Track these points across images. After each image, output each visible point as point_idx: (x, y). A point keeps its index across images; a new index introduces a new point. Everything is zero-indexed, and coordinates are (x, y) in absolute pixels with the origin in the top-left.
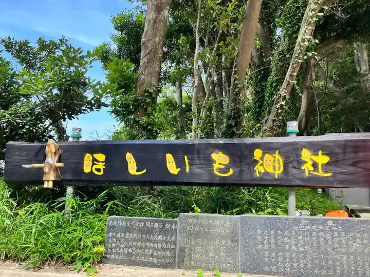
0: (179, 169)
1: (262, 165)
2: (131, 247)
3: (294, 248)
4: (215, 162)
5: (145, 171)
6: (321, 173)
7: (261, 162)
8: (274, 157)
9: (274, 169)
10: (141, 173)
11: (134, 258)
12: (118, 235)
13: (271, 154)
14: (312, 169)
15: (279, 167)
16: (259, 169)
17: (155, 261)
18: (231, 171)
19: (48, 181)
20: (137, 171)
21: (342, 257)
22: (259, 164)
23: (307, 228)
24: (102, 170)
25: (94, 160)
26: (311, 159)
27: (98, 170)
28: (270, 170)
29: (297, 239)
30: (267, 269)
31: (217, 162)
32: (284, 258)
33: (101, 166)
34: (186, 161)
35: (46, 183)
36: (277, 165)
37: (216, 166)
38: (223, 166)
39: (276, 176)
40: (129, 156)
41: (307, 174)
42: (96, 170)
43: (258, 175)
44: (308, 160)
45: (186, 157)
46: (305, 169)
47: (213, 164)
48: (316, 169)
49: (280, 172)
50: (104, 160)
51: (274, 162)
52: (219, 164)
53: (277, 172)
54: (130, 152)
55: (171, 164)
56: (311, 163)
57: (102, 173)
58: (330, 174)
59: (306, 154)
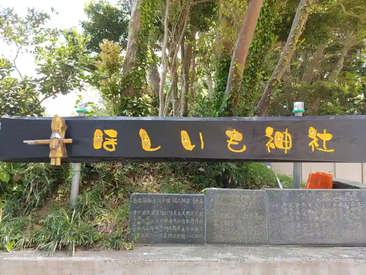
0: (194, 146)
1: (273, 142)
4: (229, 139)
5: (159, 147)
6: (325, 150)
7: (272, 139)
8: (284, 135)
9: (284, 146)
10: (155, 149)
12: (143, 213)
13: (282, 132)
14: (317, 145)
15: (288, 146)
16: (270, 145)
17: (184, 237)
18: (245, 148)
19: (55, 158)
20: (151, 148)
22: (271, 141)
24: (114, 146)
25: (105, 136)
26: (317, 137)
27: (110, 147)
28: (280, 146)
31: (231, 140)
33: (113, 142)
34: (201, 138)
35: (53, 160)
36: (286, 142)
37: (230, 142)
38: (237, 143)
39: (286, 152)
40: (143, 133)
41: (313, 150)
42: (108, 146)
43: (269, 151)
44: (314, 137)
45: (201, 134)
46: (311, 146)
47: (228, 141)
48: (321, 146)
49: (289, 148)
50: (116, 136)
51: (284, 139)
52: (233, 141)
53: (287, 148)
54: (143, 129)
55: (186, 140)
56: (316, 140)
57: (114, 149)
58: (333, 150)
59: (312, 132)
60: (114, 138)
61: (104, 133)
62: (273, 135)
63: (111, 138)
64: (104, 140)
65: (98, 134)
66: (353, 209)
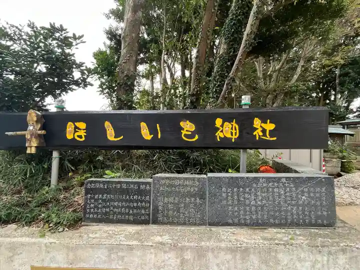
0: (152, 136)
1: (222, 131)
2: (109, 207)
3: (253, 203)
4: (183, 129)
5: (122, 137)
6: (268, 138)
7: (221, 129)
8: (232, 125)
9: (232, 135)
10: (119, 139)
11: (111, 217)
12: (96, 197)
13: (230, 122)
14: (261, 134)
15: (236, 133)
16: (219, 134)
17: (131, 218)
18: (197, 137)
19: (31, 147)
20: (115, 137)
21: (292, 209)
22: (220, 131)
23: (265, 185)
24: (83, 136)
25: (76, 128)
26: (261, 127)
27: (80, 137)
28: (229, 136)
29: (256, 195)
30: (230, 221)
31: (185, 129)
32: (245, 211)
33: (82, 133)
34: (158, 128)
35: (29, 149)
36: (234, 131)
37: (184, 132)
38: (190, 133)
39: (233, 140)
40: (107, 124)
41: (257, 139)
42: (78, 136)
43: (219, 140)
44: (258, 127)
45: (158, 125)
46: (256, 135)
47: (182, 131)
48: (265, 135)
49: (236, 137)
50: (85, 128)
51: (232, 129)
52: (187, 131)
53: (234, 137)
54: (108, 121)
55: (145, 131)
56: (260, 129)
57: (83, 139)
58: (275, 139)
59: (257, 122)
60: (84, 129)
61: (74, 125)
62: (222, 126)
63: (80, 129)
64: (76, 131)
65: (70, 127)
66: (288, 194)
